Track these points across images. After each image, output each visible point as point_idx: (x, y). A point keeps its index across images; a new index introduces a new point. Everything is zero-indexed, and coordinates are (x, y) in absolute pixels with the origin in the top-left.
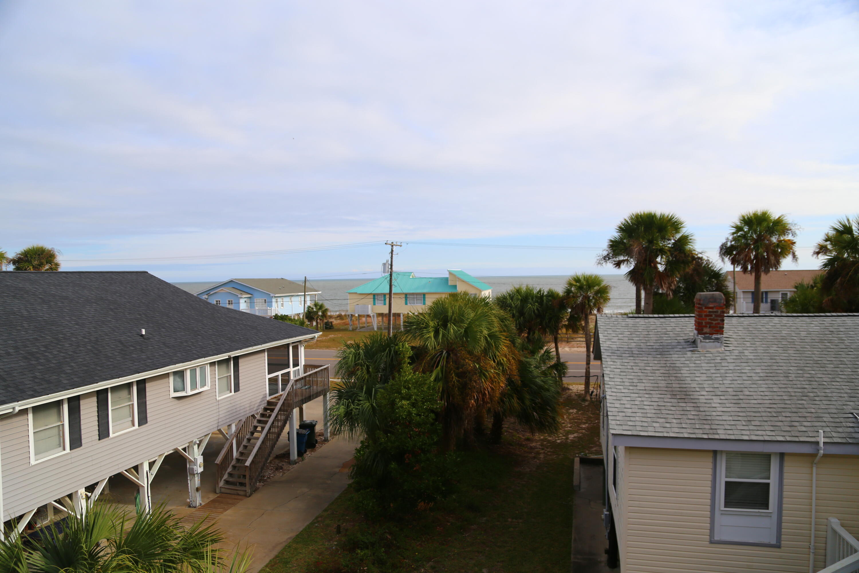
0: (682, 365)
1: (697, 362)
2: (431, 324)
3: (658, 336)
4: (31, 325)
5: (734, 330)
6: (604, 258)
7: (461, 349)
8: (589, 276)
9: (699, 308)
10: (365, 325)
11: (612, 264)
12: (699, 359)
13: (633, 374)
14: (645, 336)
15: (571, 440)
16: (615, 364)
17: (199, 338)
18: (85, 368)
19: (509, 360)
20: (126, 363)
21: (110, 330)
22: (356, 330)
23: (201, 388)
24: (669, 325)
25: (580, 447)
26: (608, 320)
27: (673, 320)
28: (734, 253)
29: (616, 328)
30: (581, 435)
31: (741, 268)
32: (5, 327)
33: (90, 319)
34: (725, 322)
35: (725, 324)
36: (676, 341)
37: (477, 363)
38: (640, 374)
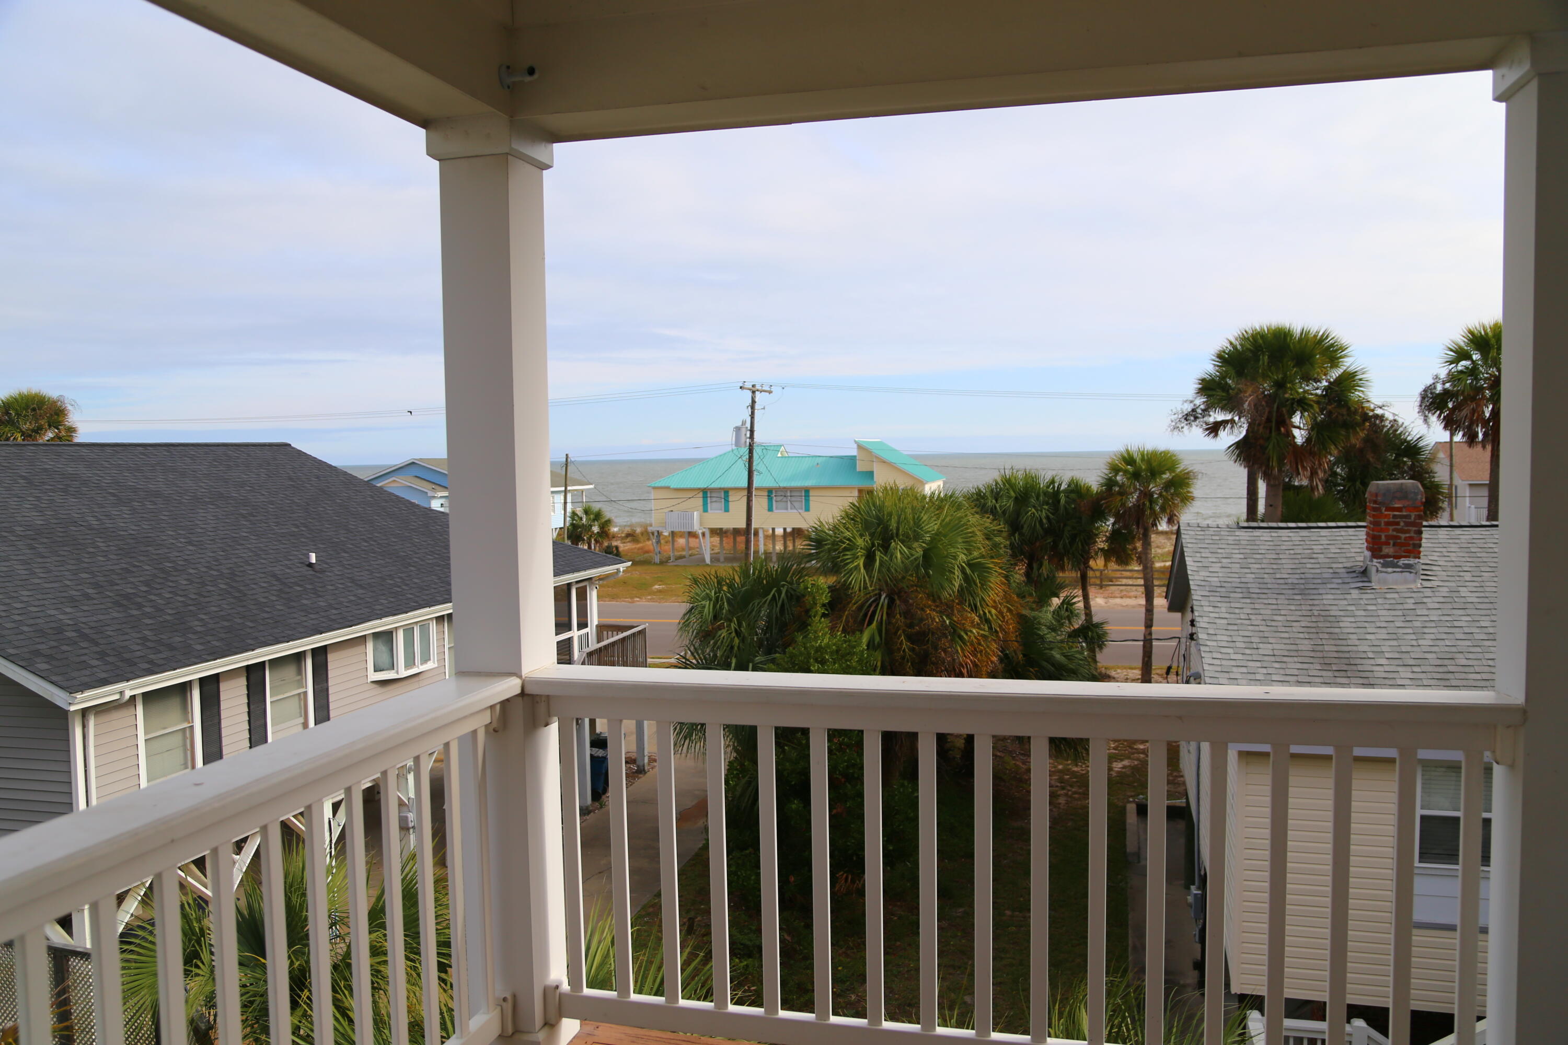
0: (1342, 613)
1: (1370, 608)
2: (860, 542)
3: (1297, 561)
4: (111, 544)
5: (1441, 552)
6: (1186, 417)
7: (917, 591)
8: (1152, 452)
9: (1374, 509)
10: (684, 553)
11: (1201, 430)
12: (1374, 602)
13: (1251, 628)
14: (1273, 561)
15: (1118, 772)
16: (1217, 610)
17: (411, 571)
18: (226, 624)
19: (1001, 612)
20: (295, 615)
21: (250, 554)
22: (667, 562)
23: (422, 664)
24: (1317, 543)
25: (1135, 784)
26: (1202, 533)
27: (1324, 532)
28: (1450, 405)
29: (1217, 546)
30: (1136, 763)
31: (1463, 436)
32: (66, 548)
33: (209, 533)
34: (1424, 536)
35: (1424, 541)
36: (1331, 571)
37: (948, 616)
38: (1262, 628)
